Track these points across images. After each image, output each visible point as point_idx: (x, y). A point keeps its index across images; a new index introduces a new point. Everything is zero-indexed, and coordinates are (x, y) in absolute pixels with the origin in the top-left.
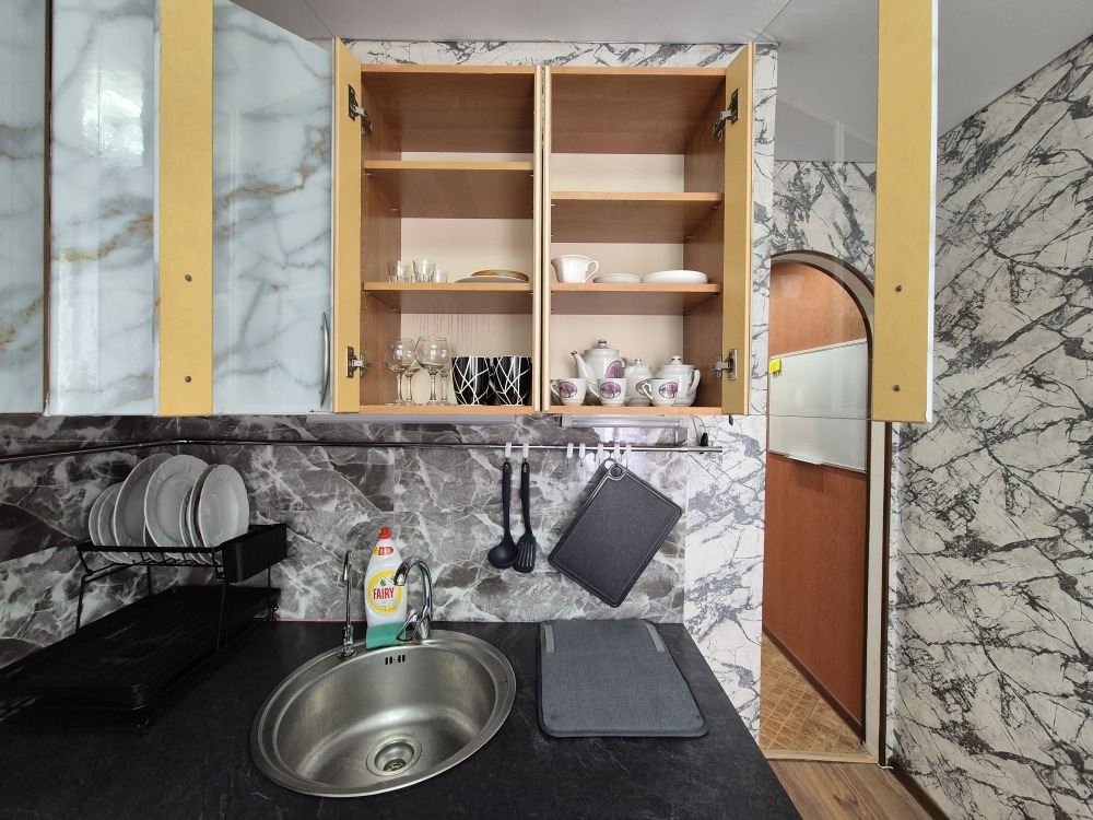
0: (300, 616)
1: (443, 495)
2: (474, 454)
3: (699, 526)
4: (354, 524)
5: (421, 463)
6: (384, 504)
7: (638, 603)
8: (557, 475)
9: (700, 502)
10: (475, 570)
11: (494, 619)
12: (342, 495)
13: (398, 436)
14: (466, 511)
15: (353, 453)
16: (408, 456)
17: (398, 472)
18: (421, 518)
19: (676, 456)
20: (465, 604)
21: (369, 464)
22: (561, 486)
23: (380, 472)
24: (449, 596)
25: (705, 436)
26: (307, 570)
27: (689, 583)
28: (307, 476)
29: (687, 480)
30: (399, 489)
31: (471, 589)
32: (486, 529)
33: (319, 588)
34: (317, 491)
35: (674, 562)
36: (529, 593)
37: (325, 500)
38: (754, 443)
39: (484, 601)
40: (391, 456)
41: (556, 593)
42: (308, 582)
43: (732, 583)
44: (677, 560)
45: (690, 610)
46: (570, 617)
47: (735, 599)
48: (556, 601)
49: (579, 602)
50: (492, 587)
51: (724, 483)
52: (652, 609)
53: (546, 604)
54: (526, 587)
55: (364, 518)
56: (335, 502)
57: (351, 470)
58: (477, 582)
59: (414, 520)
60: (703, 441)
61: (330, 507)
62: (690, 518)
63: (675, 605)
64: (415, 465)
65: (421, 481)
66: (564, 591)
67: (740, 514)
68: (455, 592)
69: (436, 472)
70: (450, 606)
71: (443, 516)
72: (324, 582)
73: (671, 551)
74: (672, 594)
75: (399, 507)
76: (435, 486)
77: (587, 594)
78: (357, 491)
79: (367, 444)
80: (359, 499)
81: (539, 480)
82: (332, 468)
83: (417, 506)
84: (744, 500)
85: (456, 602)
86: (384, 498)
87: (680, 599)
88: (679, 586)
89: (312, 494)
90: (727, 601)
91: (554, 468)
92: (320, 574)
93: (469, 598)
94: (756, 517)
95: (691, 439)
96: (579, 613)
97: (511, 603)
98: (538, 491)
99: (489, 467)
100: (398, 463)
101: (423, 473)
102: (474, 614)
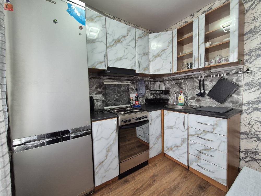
0: (171, 103)
1: (190, 86)
2: (195, 79)
3: (248, 89)
4: (177, 91)
5: (187, 81)
6: (181, 88)
7: (229, 104)
8: (211, 81)
9: (248, 84)
10: (195, 98)
11: (198, 105)
12: (176, 87)
13: (183, 78)
14: (194, 88)
15: (177, 81)
16: (185, 81)
17: (183, 83)
19: (240, 74)
21: (179, 82)
22: (211, 83)
23: (181, 83)
24: (191, 101)
25: (248, 69)
26: (172, 97)
27: (244, 102)
28: (172, 85)
29: (244, 80)
30: (183, 86)
31: (194, 101)
32: (197, 91)
33: (173, 99)
36: (205, 102)
37: (174, 88)
39: (197, 103)
40: (182, 81)
41: (210, 102)
42: (172, 99)
43: (258, 102)
44: (240, 97)
45: (245, 107)
46: (213, 106)
47: (258, 106)
48: (210, 103)
49: (215, 104)
50: (198, 100)
51: (256, 79)
52: (233, 106)
53: (208, 104)
55: (179, 90)
56: (175, 88)
57: (177, 83)
58: (196, 99)
59: (186, 90)
61: (174, 89)
64: (186, 82)
65: (187, 84)
66: (212, 102)
68: (192, 101)
69: (189, 83)
70: (191, 103)
71: (190, 89)
72: (174, 99)
74: (239, 104)
75: (183, 88)
76: (189, 85)
77: (217, 103)
78: (178, 86)
79: (179, 79)
80: (178, 87)
81: (207, 82)
82: (174, 83)
83: (186, 88)
85: (192, 102)
86: (181, 87)
87: (241, 105)
88: (241, 102)
89: (172, 87)
91: (210, 80)
92: (173, 98)
93: (194, 102)
96: (215, 106)
97: (202, 103)
98: (207, 84)
99: (197, 81)
100: (183, 82)
101: (187, 83)
102: (195, 104)
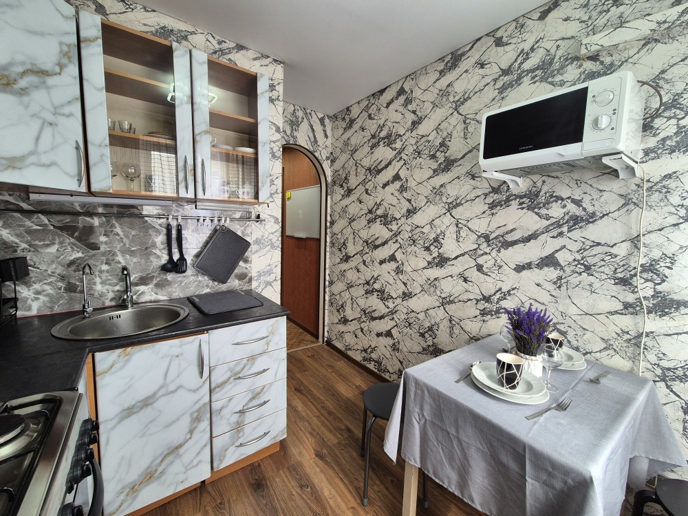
0: (34, 312)
1: (133, 241)
2: (149, 221)
3: (257, 251)
4: (72, 258)
5: (117, 225)
6: (95, 247)
7: (234, 283)
8: (195, 231)
9: (257, 242)
10: (153, 276)
11: (165, 298)
12: (61, 243)
13: (100, 210)
14: (146, 249)
15: (68, 219)
16: (108, 222)
17: (102, 230)
18: (118, 253)
19: (248, 223)
20: (148, 294)
21: (80, 225)
22: (196, 236)
23: (89, 230)
24: (138, 291)
25: (259, 215)
26: (36, 286)
27: (254, 274)
28: (30, 232)
29: (252, 233)
30: (103, 239)
31: (151, 286)
32: (159, 257)
33: (48, 295)
34: (40, 241)
35: (248, 266)
36: (183, 284)
37: (47, 246)
38: (277, 219)
39: (159, 291)
40: (96, 222)
41: (196, 283)
42: (38, 293)
43: (270, 272)
44: (249, 265)
45: (254, 284)
46: (203, 293)
47: (270, 278)
48: (196, 287)
49: (207, 286)
50: (163, 284)
51: (266, 234)
52: (240, 285)
53: (192, 288)
54: (181, 282)
55: (80, 255)
56: (56, 247)
57: (68, 229)
58: (155, 282)
59: (114, 254)
60: (258, 217)
61: (52, 250)
62: (253, 248)
63: (248, 283)
64: (113, 226)
65: (118, 234)
66: (200, 282)
67: (273, 247)
68: (142, 288)
69: (127, 229)
70: (139, 295)
71: (133, 251)
73: (246, 261)
74: (247, 278)
75: (103, 248)
76: (127, 237)
77: (211, 282)
78: (72, 240)
79: (78, 214)
80: (74, 245)
82: (52, 228)
83: (116, 247)
84: (274, 241)
85: (143, 293)
86: (93, 244)
87: (250, 280)
88: (250, 275)
89: (37, 242)
90: (268, 279)
91: (192, 228)
92: (47, 287)
93: (150, 290)
94: (278, 247)
95: (253, 216)
96: (208, 290)
97: (174, 290)
98: (186, 238)
100: (101, 225)
101: (118, 230)
102: (154, 297)
